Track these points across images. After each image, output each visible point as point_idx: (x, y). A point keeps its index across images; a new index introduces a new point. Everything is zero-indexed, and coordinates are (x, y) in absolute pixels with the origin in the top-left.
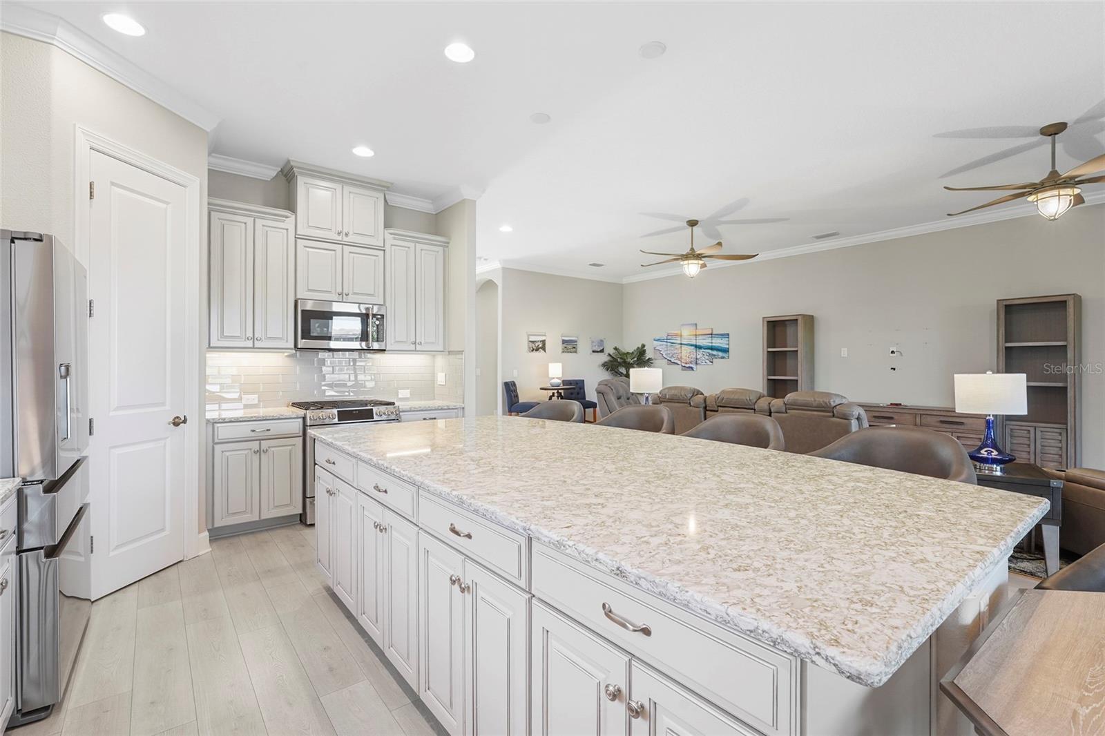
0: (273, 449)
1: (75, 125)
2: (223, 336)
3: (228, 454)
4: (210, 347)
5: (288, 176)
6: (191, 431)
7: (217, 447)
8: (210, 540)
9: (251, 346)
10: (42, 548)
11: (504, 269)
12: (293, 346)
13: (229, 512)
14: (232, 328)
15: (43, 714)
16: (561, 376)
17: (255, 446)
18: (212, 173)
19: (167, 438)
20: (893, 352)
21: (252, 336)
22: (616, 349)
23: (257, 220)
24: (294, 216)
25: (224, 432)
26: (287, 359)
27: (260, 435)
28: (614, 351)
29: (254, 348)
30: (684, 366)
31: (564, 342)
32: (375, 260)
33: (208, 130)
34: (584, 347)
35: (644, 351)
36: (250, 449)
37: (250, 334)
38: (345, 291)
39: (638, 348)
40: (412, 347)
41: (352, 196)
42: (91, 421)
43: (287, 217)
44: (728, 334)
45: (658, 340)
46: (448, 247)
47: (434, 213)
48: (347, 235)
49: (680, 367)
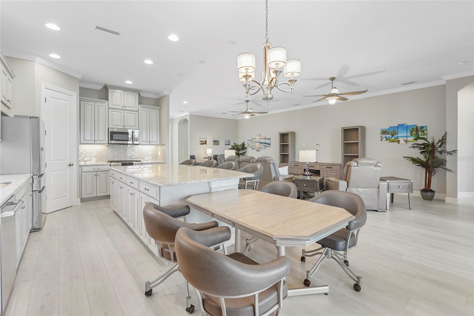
0: (100, 175)
1: (41, 82)
2: (84, 140)
3: (86, 176)
4: (80, 143)
5: (106, 88)
6: (75, 167)
7: (83, 173)
8: (81, 201)
9: (94, 143)
10: (37, 191)
11: (190, 115)
12: (107, 143)
13: (87, 193)
14: (88, 137)
15: (38, 230)
16: (211, 153)
17: (95, 173)
18: (81, 89)
19: (67, 170)
20: (317, 145)
21: (94, 139)
22: (235, 144)
23: (95, 103)
24: (108, 102)
25: (85, 169)
26: (106, 147)
27: (96, 170)
28: (234, 144)
29: (95, 143)
30: (257, 150)
31: (214, 141)
32: (135, 115)
33: (79, 78)
34: (222, 143)
35: (244, 144)
36: (93, 174)
37: (93, 139)
38: (125, 125)
39: (242, 143)
40: (149, 143)
41: (127, 94)
42: (46, 163)
43: (105, 102)
44: (270, 138)
45: (249, 140)
46: (161, 110)
47: (157, 98)
48: (125, 107)
49: (255, 150)
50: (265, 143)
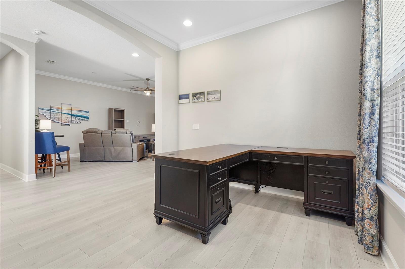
20: (138, 122)
49: (60, 124)
50: (81, 117)
